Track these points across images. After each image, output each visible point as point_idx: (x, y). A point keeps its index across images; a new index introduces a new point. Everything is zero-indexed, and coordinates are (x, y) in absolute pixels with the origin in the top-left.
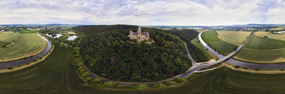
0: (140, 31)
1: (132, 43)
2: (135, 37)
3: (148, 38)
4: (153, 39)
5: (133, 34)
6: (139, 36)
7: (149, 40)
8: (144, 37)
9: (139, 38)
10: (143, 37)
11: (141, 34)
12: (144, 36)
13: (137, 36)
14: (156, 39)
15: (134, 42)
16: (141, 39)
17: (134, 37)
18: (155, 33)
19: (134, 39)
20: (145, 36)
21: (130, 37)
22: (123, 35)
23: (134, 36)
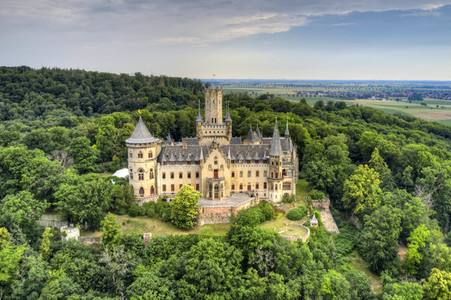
0: (222, 131)
1: (153, 231)
2: (177, 181)
3: (287, 186)
4: (326, 203)
5: (155, 151)
6: (207, 174)
7: (289, 208)
8: (253, 180)
9: (213, 189)
10: (245, 180)
11: (224, 150)
12: (253, 167)
13: (193, 168)
14: (354, 200)
15: (168, 221)
16: (226, 191)
17: (168, 182)
18: (344, 152)
19: (174, 198)
20: (262, 167)
21: (136, 184)
22: (70, 173)
23: (168, 169)
